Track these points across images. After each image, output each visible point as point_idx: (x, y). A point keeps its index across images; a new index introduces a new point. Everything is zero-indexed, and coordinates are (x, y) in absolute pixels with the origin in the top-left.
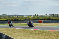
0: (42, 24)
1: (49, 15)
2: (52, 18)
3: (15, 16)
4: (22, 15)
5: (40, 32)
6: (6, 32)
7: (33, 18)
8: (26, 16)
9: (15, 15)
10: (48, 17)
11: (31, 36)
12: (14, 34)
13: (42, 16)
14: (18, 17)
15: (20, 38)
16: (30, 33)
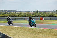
0: (43, 21)
1: (52, 11)
2: (55, 15)
3: (12, 13)
4: (20, 11)
5: (40, 31)
6: (2, 30)
7: (33, 14)
8: (25, 12)
9: (13, 11)
10: (50, 14)
11: (31, 35)
12: (11, 33)
13: (43, 12)
14: (16, 13)
15: (19, 37)
16: (30, 32)
